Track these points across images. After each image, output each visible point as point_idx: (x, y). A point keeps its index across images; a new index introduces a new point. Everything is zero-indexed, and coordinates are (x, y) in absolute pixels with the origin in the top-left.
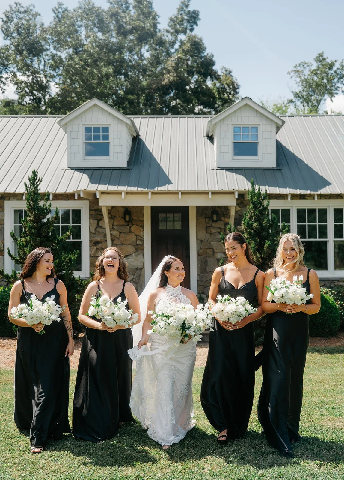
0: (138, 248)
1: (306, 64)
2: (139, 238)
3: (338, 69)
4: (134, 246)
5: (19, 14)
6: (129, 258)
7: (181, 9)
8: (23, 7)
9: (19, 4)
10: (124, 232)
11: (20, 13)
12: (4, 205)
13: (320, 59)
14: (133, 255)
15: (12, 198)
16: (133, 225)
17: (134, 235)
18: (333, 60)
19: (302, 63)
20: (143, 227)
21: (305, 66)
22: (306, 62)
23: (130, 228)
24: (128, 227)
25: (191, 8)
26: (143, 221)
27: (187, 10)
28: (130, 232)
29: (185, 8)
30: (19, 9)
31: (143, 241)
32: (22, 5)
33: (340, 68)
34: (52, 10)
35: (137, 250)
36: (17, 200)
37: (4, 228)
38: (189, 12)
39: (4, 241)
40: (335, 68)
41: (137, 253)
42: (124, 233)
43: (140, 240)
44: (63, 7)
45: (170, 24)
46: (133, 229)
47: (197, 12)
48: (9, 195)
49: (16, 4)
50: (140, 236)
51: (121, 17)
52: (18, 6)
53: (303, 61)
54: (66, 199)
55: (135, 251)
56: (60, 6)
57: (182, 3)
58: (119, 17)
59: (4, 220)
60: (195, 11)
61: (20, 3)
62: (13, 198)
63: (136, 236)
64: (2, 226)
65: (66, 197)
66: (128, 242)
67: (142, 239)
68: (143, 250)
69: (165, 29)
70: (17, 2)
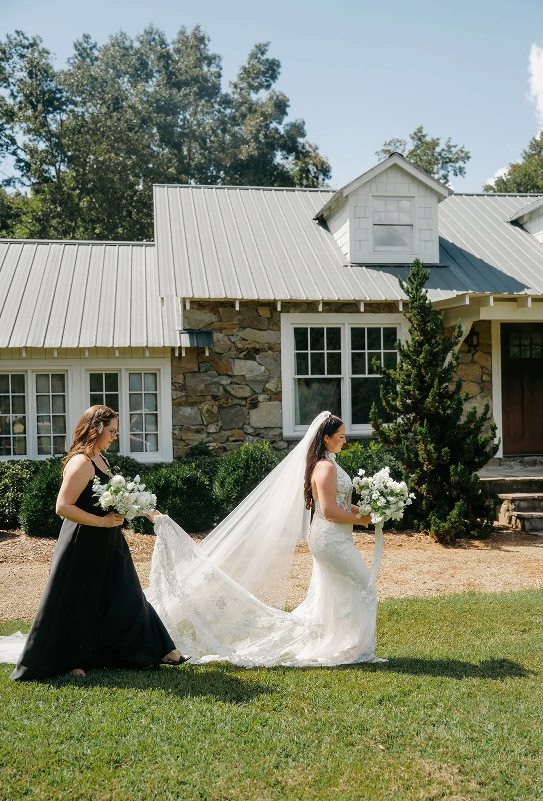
0: (484, 386)
1: (399, 141)
2: (487, 372)
3: (443, 150)
4: (478, 383)
5: (22, 49)
6: (472, 402)
7: (253, 56)
8: (27, 39)
9: (22, 34)
10: (464, 361)
11: (24, 47)
12: (279, 320)
13: (419, 136)
14: (478, 397)
15: (293, 309)
16: (477, 351)
17: (479, 366)
18: (435, 138)
19: (394, 140)
20: (490, 354)
21: (398, 144)
22: (400, 139)
23: (473, 355)
24: (470, 355)
25: (269, 55)
26: (491, 345)
27: (264, 58)
28: (473, 362)
29: (259, 55)
30: (21, 41)
31: (491, 375)
32: (26, 35)
33: (446, 149)
34: (73, 44)
35: (482, 389)
36: (299, 312)
37: (280, 357)
38: (267, 60)
39: (281, 377)
40: (438, 149)
41: (483, 394)
42: (463, 363)
43: (488, 374)
44: (90, 41)
45: (242, 76)
46: (476, 357)
47: (277, 63)
48: (288, 304)
49: (17, 32)
50: (486, 368)
51: (173, 61)
52: (21, 36)
53: (395, 138)
54: (377, 310)
55: (480, 392)
56: (86, 40)
57: (256, 46)
58: (170, 62)
59: (280, 344)
60: (275, 60)
61: (24, 32)
62: (295, 309)
63: (482, 368)
64: (278, 353)
65: (376, 308)
66: (470, 378)
67: (490, 372)
68: (491, 389)
69: (233, 82)
70: (19, 30)
